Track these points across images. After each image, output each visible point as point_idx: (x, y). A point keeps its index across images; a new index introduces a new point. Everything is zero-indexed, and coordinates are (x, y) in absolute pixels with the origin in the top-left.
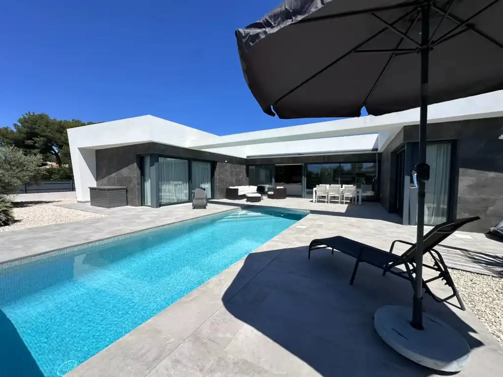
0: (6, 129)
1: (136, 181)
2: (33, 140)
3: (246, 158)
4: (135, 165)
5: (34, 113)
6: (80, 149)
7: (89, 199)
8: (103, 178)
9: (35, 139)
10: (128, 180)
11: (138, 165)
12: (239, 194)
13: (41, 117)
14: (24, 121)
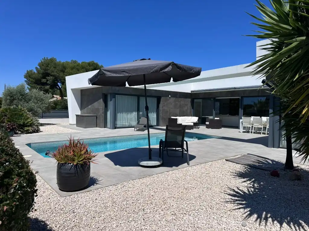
0: (31, 71)
1: (101, 111)
2: (46, 79)
3: (190, 92)
4: (101, 100)
5: (47, 58)
6: (72, 90)
7: (75, 123)
8: (84, 109)
9: (47, 78)
10: (98, 110)
11: (103, 100)
12: (178, 123)
13: (52, 60)
14: (41, 65)
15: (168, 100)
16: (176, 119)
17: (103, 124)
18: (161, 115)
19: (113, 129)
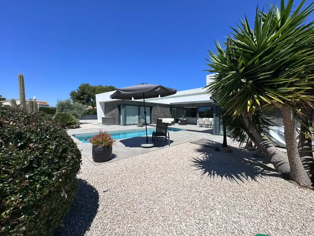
0: (74, 91)
1: (117, 115)
3: (169, 104)
4: (117, 108)
5: (84, 84)
6: (100, 102)
7: (102, 122)
8: (107, 114)
9: (84, 95)
10: (115, 114)
11: (118, 108)
12: (162, 122)
13: (87, 85)
14: (80, 88)
15: (157, 108)
16: (162, 120)
17: (118, 123)
18: (152, 117)
19: (124, 126)
